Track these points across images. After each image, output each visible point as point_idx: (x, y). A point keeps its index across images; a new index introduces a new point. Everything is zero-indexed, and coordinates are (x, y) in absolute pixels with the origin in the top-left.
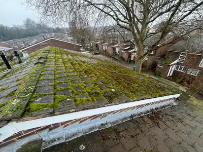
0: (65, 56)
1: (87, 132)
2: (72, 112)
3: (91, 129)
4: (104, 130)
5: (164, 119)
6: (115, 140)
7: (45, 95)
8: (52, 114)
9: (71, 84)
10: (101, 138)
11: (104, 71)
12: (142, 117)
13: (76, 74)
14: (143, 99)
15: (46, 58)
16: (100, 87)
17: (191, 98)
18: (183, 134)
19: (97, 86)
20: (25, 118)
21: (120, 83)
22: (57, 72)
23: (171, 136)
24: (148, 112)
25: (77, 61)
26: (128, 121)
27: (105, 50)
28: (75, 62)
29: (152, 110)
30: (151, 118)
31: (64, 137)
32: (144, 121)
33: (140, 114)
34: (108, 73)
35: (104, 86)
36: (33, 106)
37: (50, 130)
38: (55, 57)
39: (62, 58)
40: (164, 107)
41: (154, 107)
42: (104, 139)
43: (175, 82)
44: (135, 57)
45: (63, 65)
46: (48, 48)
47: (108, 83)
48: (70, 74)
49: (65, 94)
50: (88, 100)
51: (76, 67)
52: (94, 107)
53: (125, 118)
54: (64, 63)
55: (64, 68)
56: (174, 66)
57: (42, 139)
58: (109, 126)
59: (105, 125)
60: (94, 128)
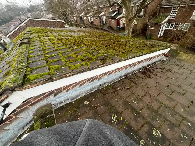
0: (49, 34)
1: (89, 93)
2: (69, 76)
3: (91, 90)
4: (103, 88)
5: (154, 72)
6: (114, 94)
7: (39, 68)
8: (51, 80)
9: (62, 56)
10: (101, 94)
11: (93, 40)
12: (135, 74)
13: (65, 47)
14: (134, 57)
15: (29, 38)
16: (91, 53)
17: (180, 54)
18: (171, 80)
19: (89, 53)
20: (27, 86)
21: (111, 48)
22: (45, 48)
23: (161, 83)
24: (141, 69)
25: (63, 36)
26: (123, 79)
27: (92, 22)
28: (61, 37)
29: (144, 67)
30: (143, 73)
31: (69, 99)
32: (137, 76)
33: (133, 72)
34: (97, 41)
35: (96, 53)
36: (31, 77)
37: (55, 95)
38: (39, 36)
39: (47, 36)
40: (155, 63)
41: (145, 64)
42: (104, 94)
43: (166, 42)
44: (124, 23)
45: (49, 42)
46: (28, 29)
47: (99, 50)
48: (59, 48)
49: (59, 64)
50: (82, 65)
51: (64, 42)
52: (89, 69)
53: (120, 77)
54: (50, 40)
55: (51, 44)
56: (165, 24)
57: (51, 103)
58: (107, 85)
59: (103, 85)
60: (93, 89)
